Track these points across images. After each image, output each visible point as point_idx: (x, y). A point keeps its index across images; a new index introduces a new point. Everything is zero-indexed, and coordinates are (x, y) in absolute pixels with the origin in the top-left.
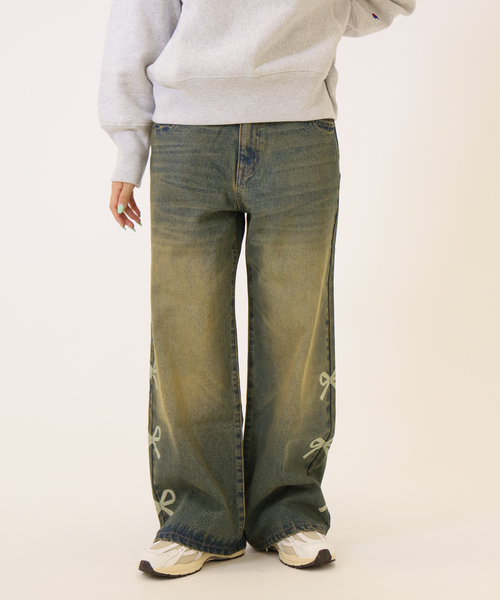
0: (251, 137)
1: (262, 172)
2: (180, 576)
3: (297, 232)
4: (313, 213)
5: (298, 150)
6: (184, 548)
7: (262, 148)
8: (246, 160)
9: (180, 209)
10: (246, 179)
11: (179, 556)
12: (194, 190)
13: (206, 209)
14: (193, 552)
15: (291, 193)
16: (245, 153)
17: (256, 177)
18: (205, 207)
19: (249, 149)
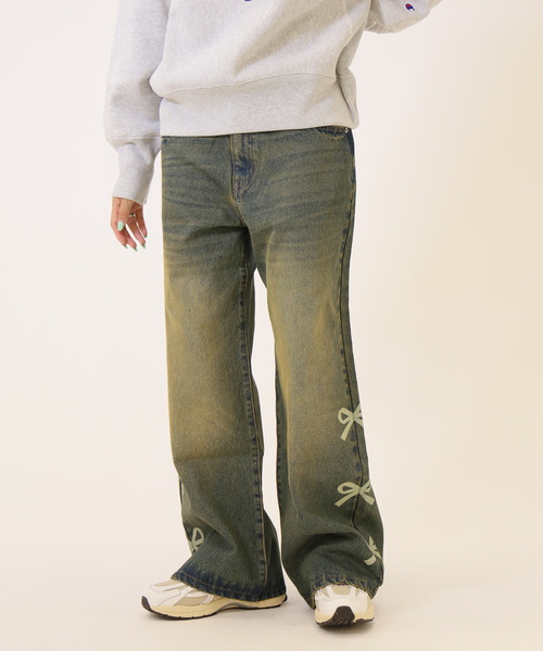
0: (243, 145)
1: (258, 183)
2: (180, 619)
3: (288, 249)
4: (306, 227)
5: (292, 157)
6: (190, 589)
7: (255, 157)
8: (242, 170)
9: (174, 227)
10: (242, 191)
11: (181, 597)
12: (190, 205)
13: (200, 225)
14: (201, 594)
15: (283, 205)
16: (239, 163)
17: (252, 189)
18: (201, 224)
19: (243, 159)
